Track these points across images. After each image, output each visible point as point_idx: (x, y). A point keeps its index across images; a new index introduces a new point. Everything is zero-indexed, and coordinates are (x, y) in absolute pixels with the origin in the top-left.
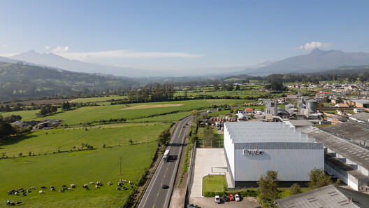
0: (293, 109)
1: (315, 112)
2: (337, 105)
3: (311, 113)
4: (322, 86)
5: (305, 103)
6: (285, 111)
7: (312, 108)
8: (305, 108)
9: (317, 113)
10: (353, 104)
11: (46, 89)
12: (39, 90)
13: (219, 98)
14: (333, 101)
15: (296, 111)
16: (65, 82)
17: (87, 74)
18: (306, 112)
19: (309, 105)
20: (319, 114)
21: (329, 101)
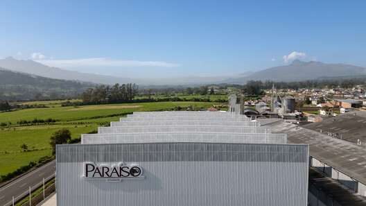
0: (265, 108)
1: (292, 111)
2: (320, 105)
3: (287, 112)
4: (302, 92)
5: (280, 102)
6: (255, 110)
7: (289, 106)
8: (280, 106)
9: (294, 112)
10: (338, 104)
11: (14, 94)
12: (7, 95)
13: (187, 101)
14: (314, 103)
15: (268, 110)
16: (38, 88)
17: (63, 81)
18: (281, 111)
19: (285, 103)
20: (298, 113)
21: (309, 102)
